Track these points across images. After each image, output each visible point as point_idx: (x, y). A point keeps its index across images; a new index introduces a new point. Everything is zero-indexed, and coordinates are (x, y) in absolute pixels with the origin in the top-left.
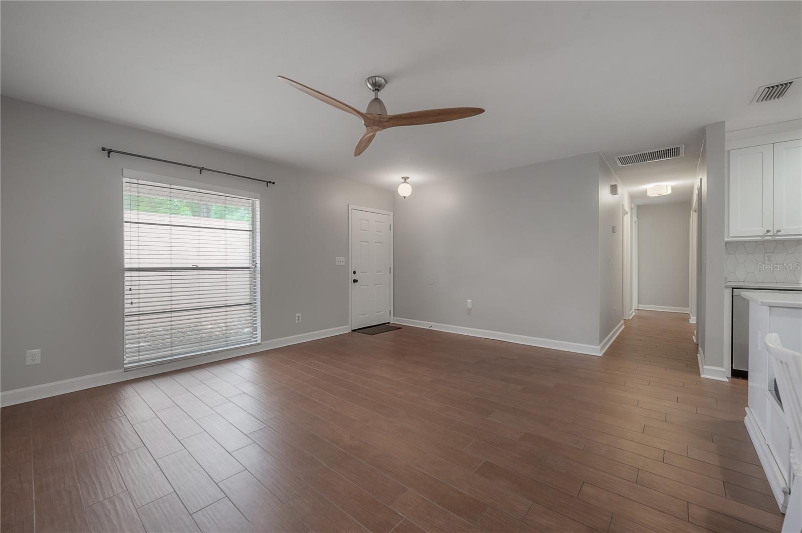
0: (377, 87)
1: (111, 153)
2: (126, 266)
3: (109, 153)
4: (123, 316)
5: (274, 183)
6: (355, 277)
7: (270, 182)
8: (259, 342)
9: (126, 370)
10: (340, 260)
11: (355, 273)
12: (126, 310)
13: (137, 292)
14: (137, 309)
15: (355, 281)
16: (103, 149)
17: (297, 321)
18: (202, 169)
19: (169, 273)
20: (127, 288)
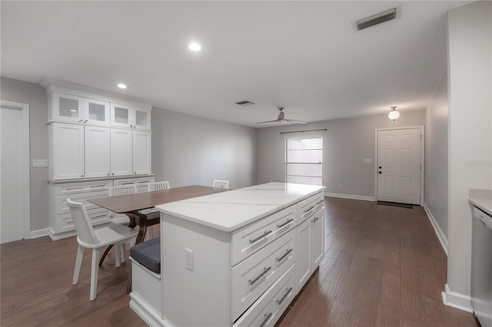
0: (281, 109)
3: (282, 134)
5: (326, 129)
6: (380, 170)
10: (368, 160)
11: (380, 168)
15: (381, 172)
17: (339, 188)
18: (302, 132)
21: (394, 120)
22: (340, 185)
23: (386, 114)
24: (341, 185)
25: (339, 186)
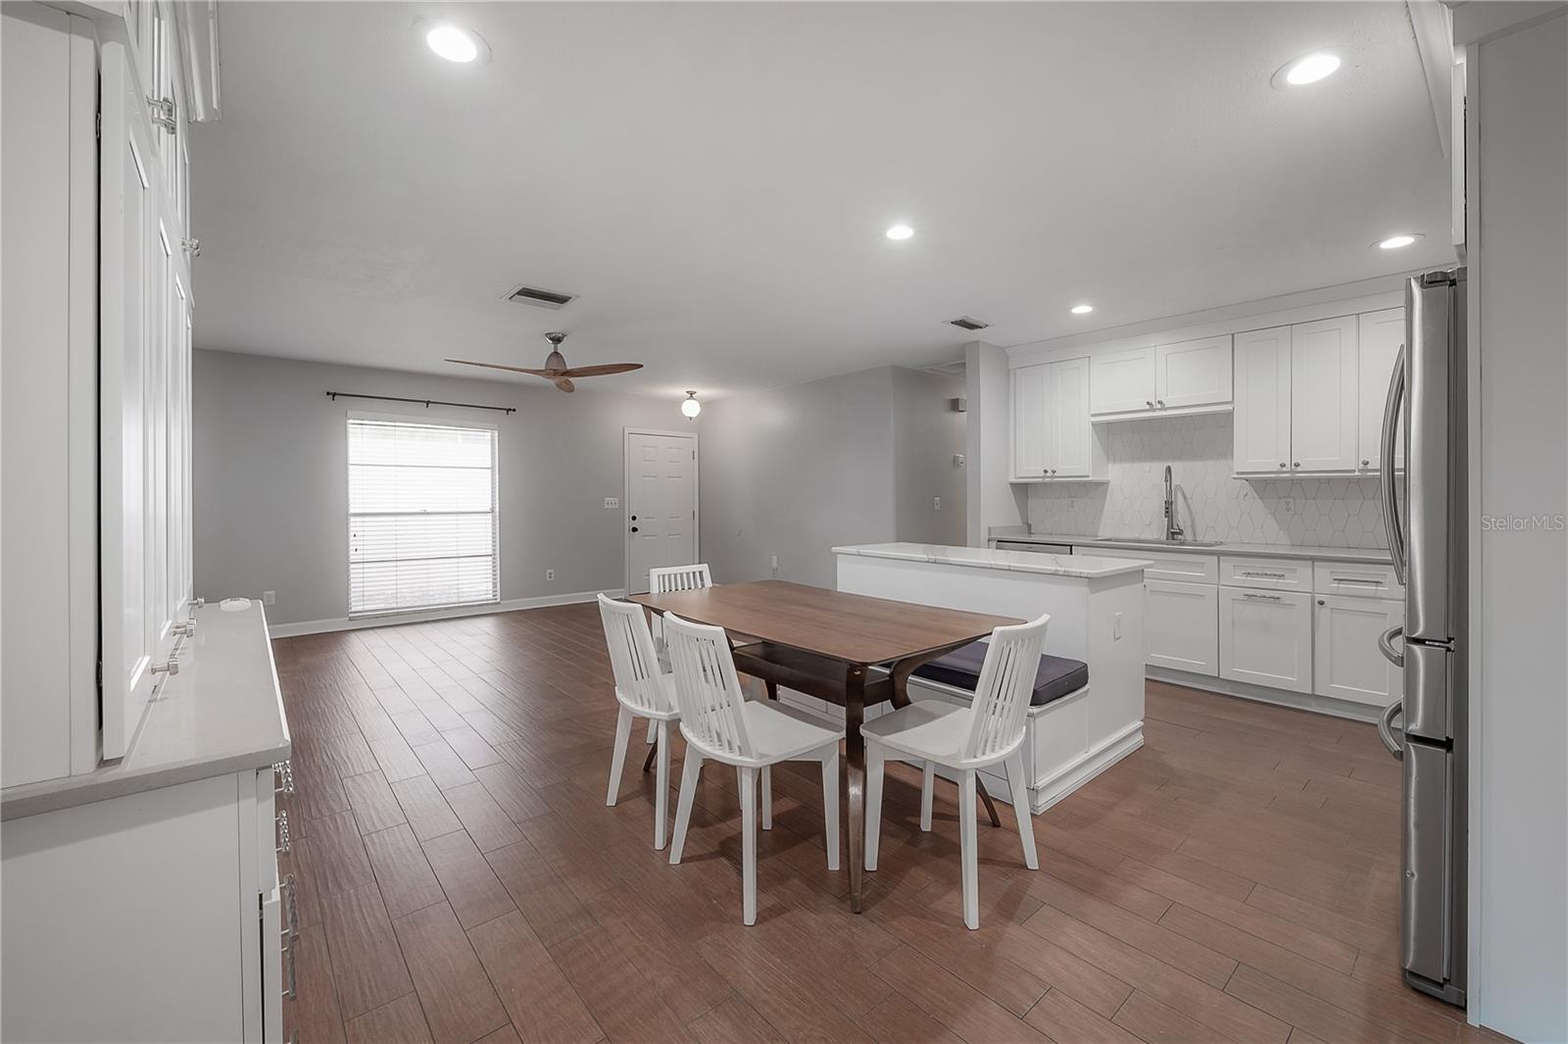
0: (557, 340)
1: (336, 397)
2: (352, 511)
3: (334, 396)
4: (348, 563)
5: (514, 410)
6: (634, 524)
7: (510, 410)
8: (498, 600)
9: (351, 619)
10: (611, 502)
11: (634, 518)
12: (351, 557)
13: (362, 538)
14: (362, 557)
15: (635, 530)
16: (328, 394)
17: (548, 579)
18: (428, 403)
19: (393, 518)
20: (352, 534)
21: (691, 418)
22: (549, 571)
23: (677, 403)
24: (552, 571)
25: (548, 575)
